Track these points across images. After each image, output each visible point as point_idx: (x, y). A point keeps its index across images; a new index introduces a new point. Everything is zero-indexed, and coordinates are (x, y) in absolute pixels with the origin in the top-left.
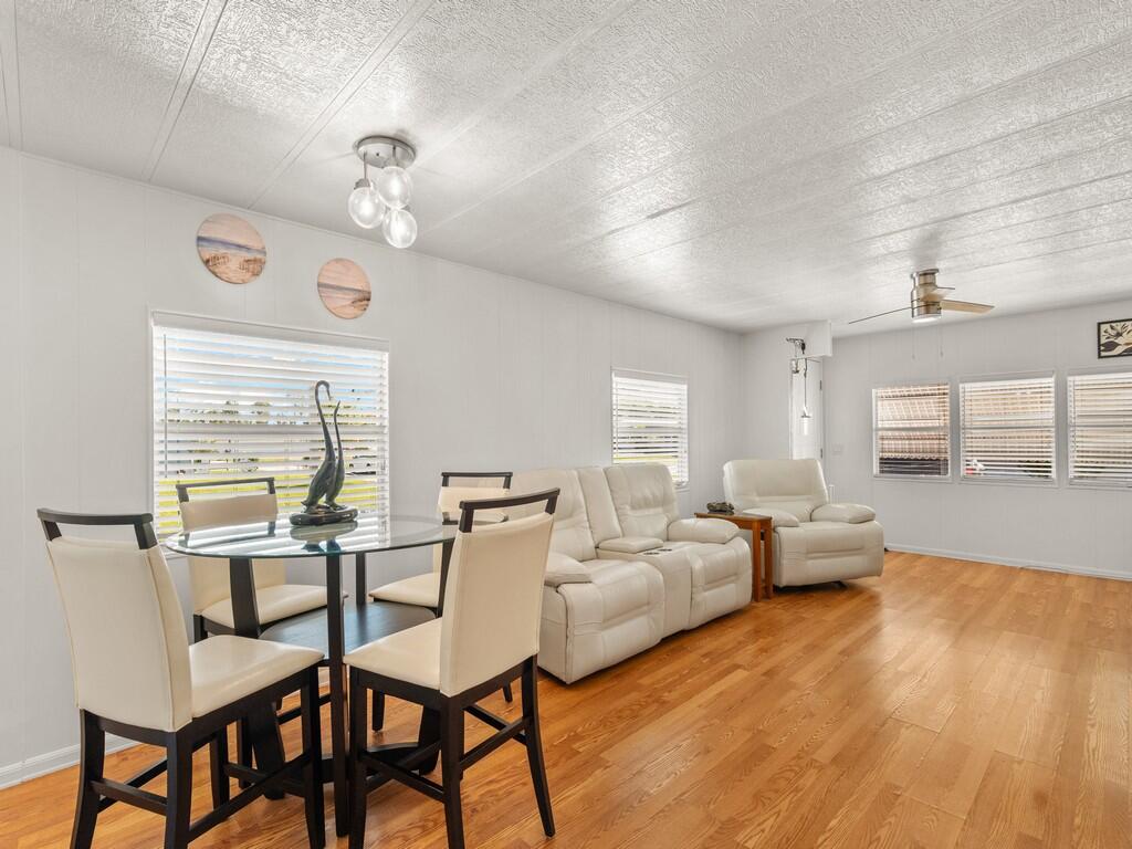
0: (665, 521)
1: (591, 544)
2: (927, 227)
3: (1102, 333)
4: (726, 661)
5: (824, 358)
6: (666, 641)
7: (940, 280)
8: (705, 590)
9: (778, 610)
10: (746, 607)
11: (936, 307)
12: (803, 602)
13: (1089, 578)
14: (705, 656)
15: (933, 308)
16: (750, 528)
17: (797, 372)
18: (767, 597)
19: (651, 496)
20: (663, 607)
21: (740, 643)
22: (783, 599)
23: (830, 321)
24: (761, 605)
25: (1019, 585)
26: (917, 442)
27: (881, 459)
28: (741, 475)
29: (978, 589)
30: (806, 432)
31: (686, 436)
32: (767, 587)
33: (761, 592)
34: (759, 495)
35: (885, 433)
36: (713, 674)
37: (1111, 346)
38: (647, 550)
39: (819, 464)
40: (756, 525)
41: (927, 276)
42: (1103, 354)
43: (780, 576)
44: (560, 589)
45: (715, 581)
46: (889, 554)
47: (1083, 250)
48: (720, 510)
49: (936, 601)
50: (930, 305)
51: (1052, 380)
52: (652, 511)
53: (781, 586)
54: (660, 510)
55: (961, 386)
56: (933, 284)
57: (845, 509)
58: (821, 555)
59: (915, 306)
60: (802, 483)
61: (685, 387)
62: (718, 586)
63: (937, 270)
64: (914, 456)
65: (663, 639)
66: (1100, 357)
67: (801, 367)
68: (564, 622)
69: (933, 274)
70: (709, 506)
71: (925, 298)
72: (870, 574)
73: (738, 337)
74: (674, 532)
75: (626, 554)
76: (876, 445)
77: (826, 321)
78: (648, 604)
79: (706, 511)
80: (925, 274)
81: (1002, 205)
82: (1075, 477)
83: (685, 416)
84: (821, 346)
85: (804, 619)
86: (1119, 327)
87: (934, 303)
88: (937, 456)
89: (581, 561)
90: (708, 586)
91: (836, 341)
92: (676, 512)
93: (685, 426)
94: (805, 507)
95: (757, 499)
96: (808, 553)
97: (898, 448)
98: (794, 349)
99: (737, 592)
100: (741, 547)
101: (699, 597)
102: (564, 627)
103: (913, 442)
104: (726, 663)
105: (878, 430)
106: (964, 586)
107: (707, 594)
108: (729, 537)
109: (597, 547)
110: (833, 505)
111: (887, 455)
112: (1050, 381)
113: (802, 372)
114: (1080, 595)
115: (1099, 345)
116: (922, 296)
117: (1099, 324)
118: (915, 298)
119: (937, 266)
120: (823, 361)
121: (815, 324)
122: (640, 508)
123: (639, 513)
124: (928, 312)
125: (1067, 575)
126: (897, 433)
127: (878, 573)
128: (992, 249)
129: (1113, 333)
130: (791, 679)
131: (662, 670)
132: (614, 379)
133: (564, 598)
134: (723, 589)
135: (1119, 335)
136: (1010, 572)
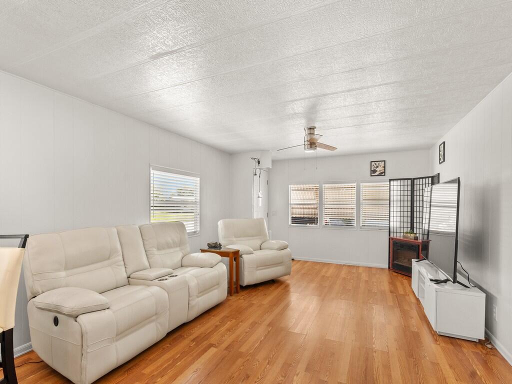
0: (180, 255)
1: (125, 275)
2: (311, 99)
3: (372, 166)
4: (205, 342)
5: (269, 169)
6: (169, 334)
7: (316, 132)
8: (198, 297)
9: (240, 300)
10: (224, 301)
11: (315, 145)
12: (254, 294)
13: (366, 267)
14: (193, 340)
15: (313, 146)
16: (228, 257)
17: (256, 175)
18: (237, 292)
19: (171, 241)
20: (168, 313)
21: (217, 326)
22: (244, 293)
23: (271, 151)
24: (233, 298)
25: (343, 273)
26: (307, 210)
27: (292, 218)
28: (227, 227)
29: (329, 277)
30: (260, 205)
31: (199, 206)
32: (236, 287)
33: (233, 290)
34: (235, 237)
35: (294, 206)
36: (195, 354)
37: (375, 171)
38: (161, 278)
39: (265, 221)
40: (231, 255)
41: (311, 129)
42: (372, 174)
43: (243, 281)
44: (78, 319)
45: (205, 290)
46: (294, 262)
47: (371, 125)
48: (214, 247)
49: (313, 285)
50: (312, 144)
51: (355, 184)
52: (172, 250)
53: (244, 286)
54: (178, 249)
55: (323, 185)
56: (313, 134)
57: (275, 243)
58: (264, 267)
59: (306, 144)
60: (256, 231)
61: (199, 179)
62: (206, 293)
63: (315, 127)
64: (305, 216)
65: (168, 333)
66: (371, 176)
67: (258, 173)
68: (80, 344)
69: (314, 129)
70: (209, 245)
71: (310, 140)
72: (286, 275)
73: (229, 155)
74: (185, 262)
75: (146, 282)
76: (290, 210)
77: (269, 150)
78: (156, 314)
79: (206, 248)
80: (310, 129)
81: (343, 92)
82: (363, 226)
83: (199, 195)
84: (267, 163)
85: (253, 304)
86: (377, 163)
87: (314, 143)
88: (314, 216)
89: (100, 293)
90: (200, 294)
91: (273, 162)
92: (188, 249)
93: (198, 201)
94: (257, 242)
95: (235, 239)
96: (257, 267)
97: (299, 212)
98: (255, 163)
99: (219, 294)
100: (222, 268)
101: (193, 303)
102: (80, 347)
103: (305, 210)
104: (205, 343)
105: (291, 204)
106: (324, 276)
107: (200, 298)
108: (215, 264)
109: (129, 277)
110: (271, 241)
111: (294, 216)
112: (354, 185)
113: (258, 175)
114: (364, 276)
115: (371, 171)
116: (309, 139)
117: (371, 162)
118: (306, 140)
119: (316, 125)
120: (268, 171)
121: (264, 151)
122: (164, 249)
123: (163, 252)
124: (311, 147)
125: (359, 267)
126: (299, 206)
127: (289, 274)
128: (338, 119)
129: (376, 166)
130: (240, 350)
131: (163, 357)
132: (152, 172)
133: (81, 326)
134: (210, 293)
135: (377, 167)
136: (340, 267)
